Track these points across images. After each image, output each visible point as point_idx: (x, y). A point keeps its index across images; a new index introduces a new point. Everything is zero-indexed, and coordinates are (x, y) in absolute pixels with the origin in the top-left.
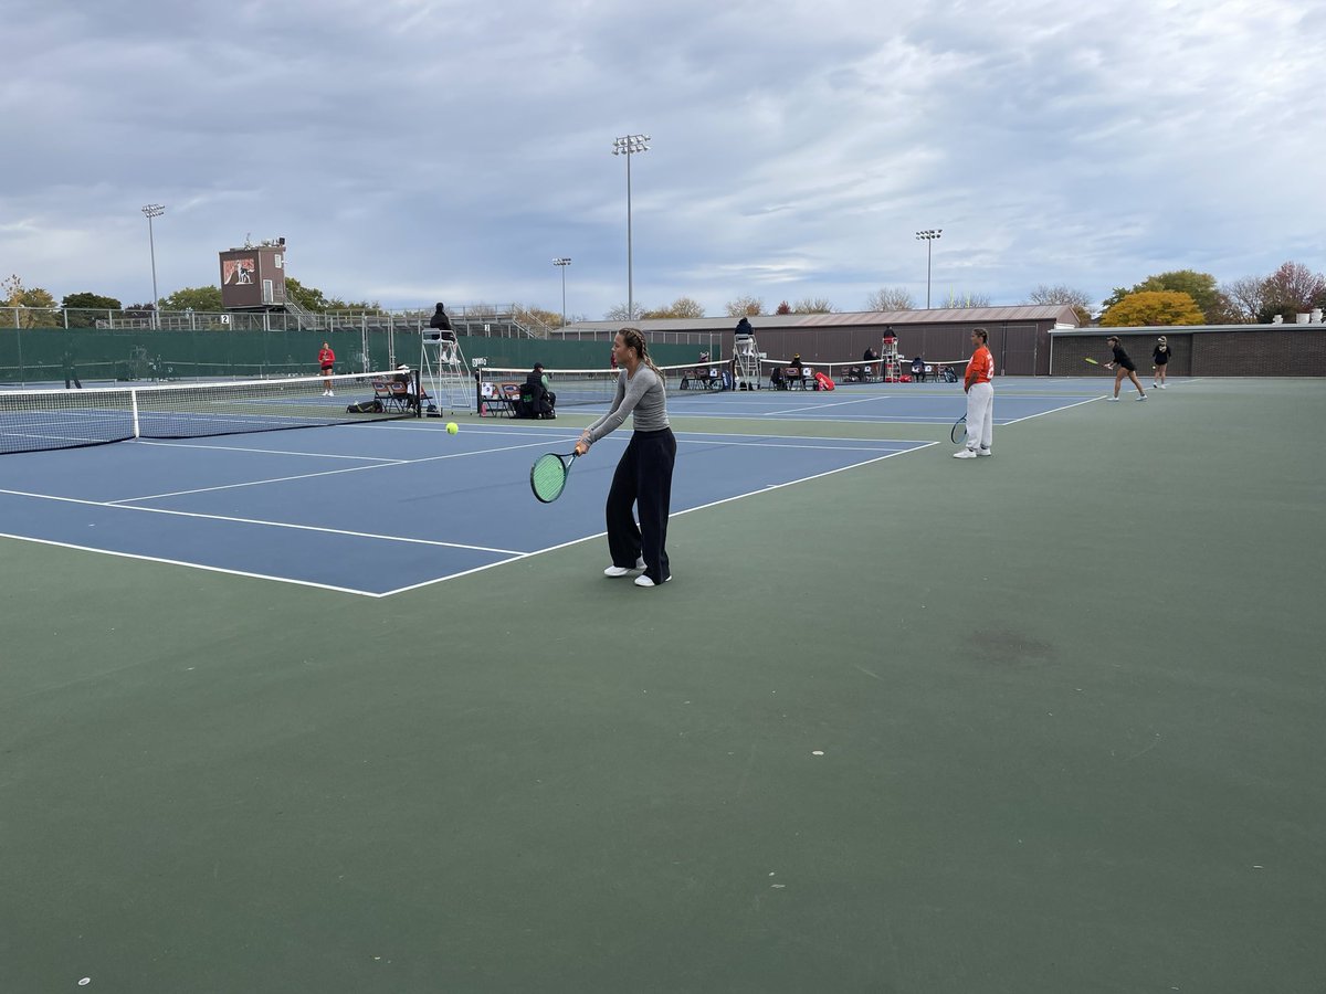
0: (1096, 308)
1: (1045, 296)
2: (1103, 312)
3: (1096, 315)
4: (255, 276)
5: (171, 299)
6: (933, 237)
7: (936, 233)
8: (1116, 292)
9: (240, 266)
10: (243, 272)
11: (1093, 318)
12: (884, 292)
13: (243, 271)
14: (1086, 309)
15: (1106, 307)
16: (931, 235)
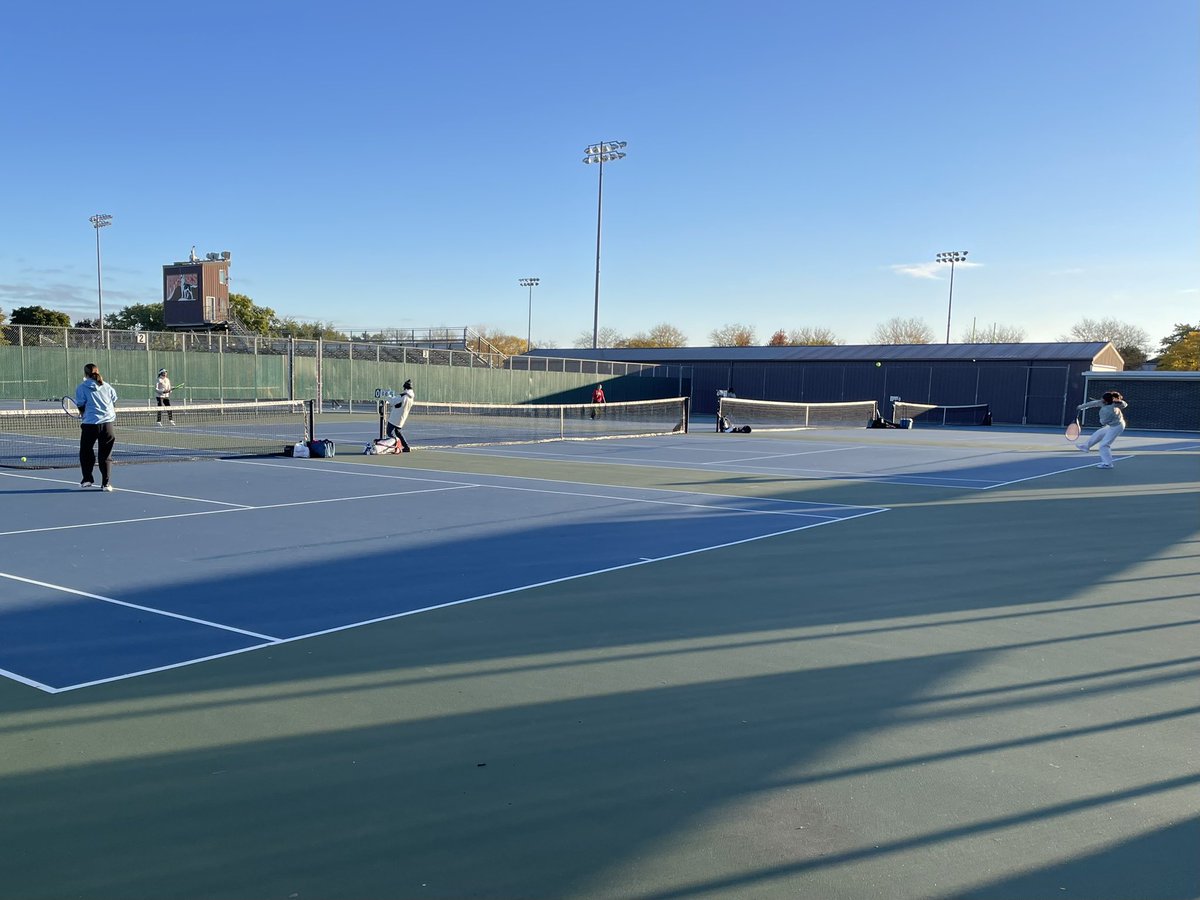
0: (1153, 348)
1: (1090, 331)
2: (1162, 351)
3: (1152, 356)
4: (199, 292)
5: (121, 314)
6: (957, 260)
7: (961, 255)
8: (1178, 328)
9: (183, 281)
10: (186, 288)
11: (1149, 359)
12: (896, 322)
13: (187, 286)
14: (1140, 347)
15: (1165, 346)
16: (955, 257)
